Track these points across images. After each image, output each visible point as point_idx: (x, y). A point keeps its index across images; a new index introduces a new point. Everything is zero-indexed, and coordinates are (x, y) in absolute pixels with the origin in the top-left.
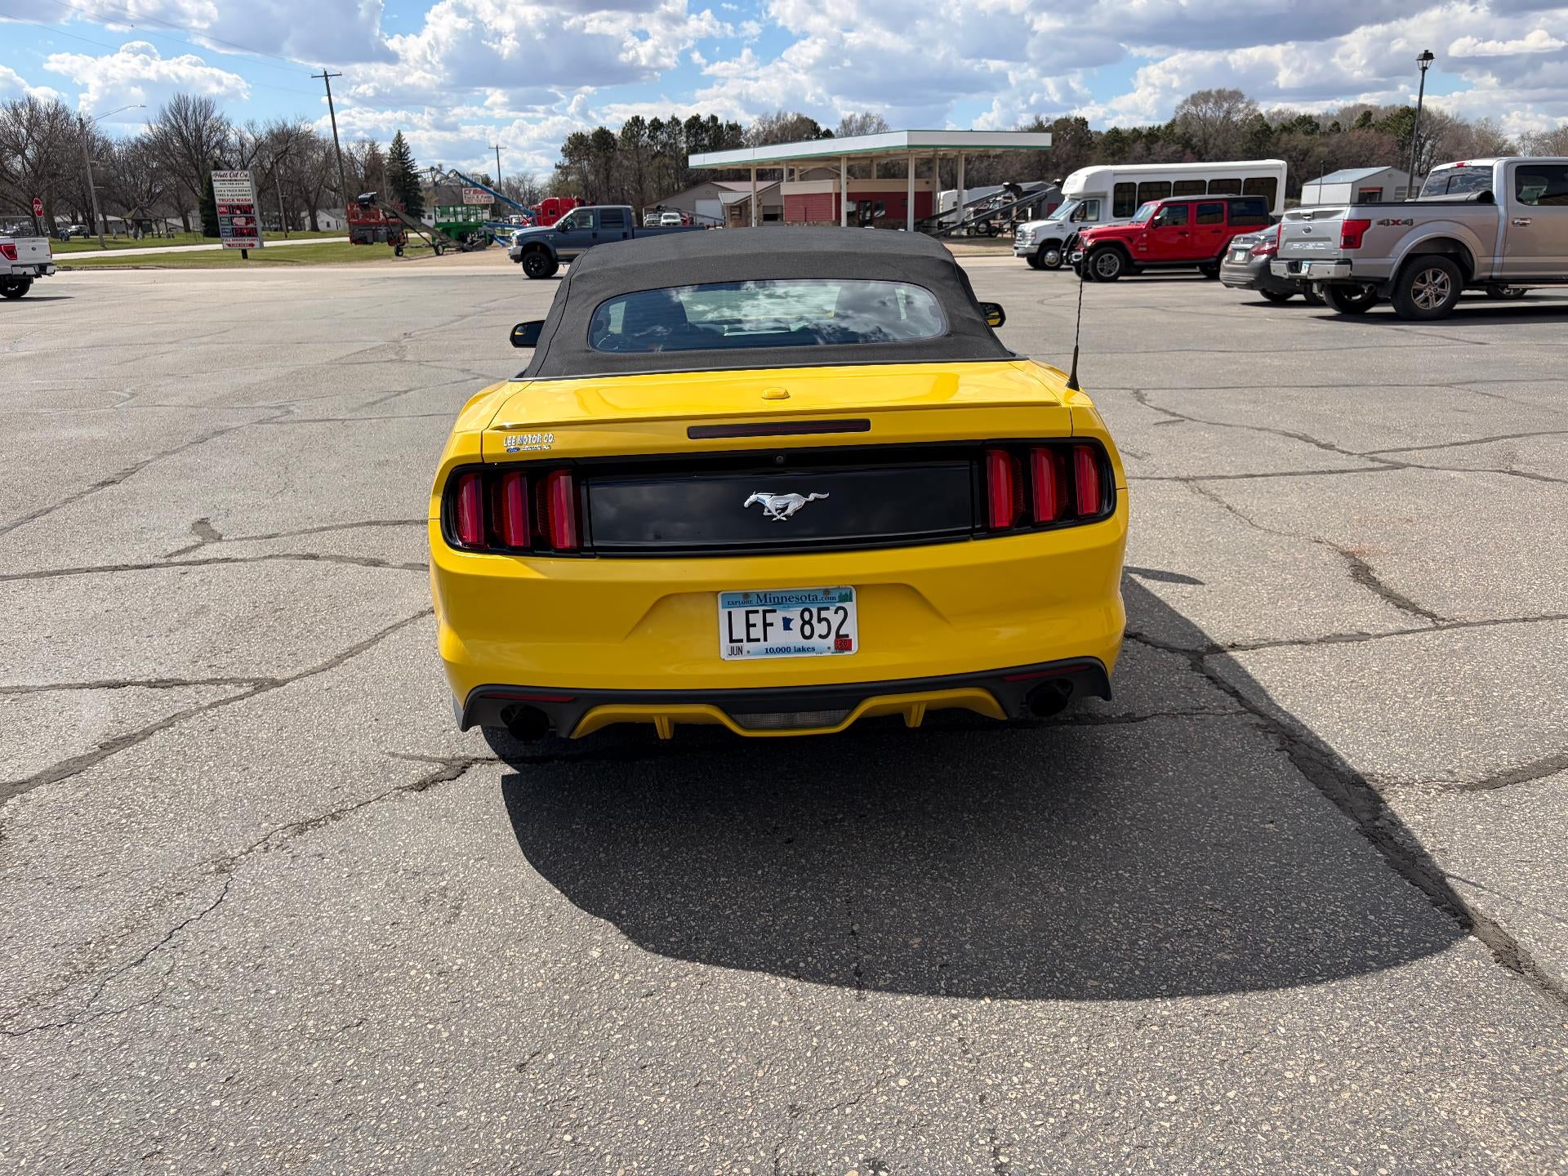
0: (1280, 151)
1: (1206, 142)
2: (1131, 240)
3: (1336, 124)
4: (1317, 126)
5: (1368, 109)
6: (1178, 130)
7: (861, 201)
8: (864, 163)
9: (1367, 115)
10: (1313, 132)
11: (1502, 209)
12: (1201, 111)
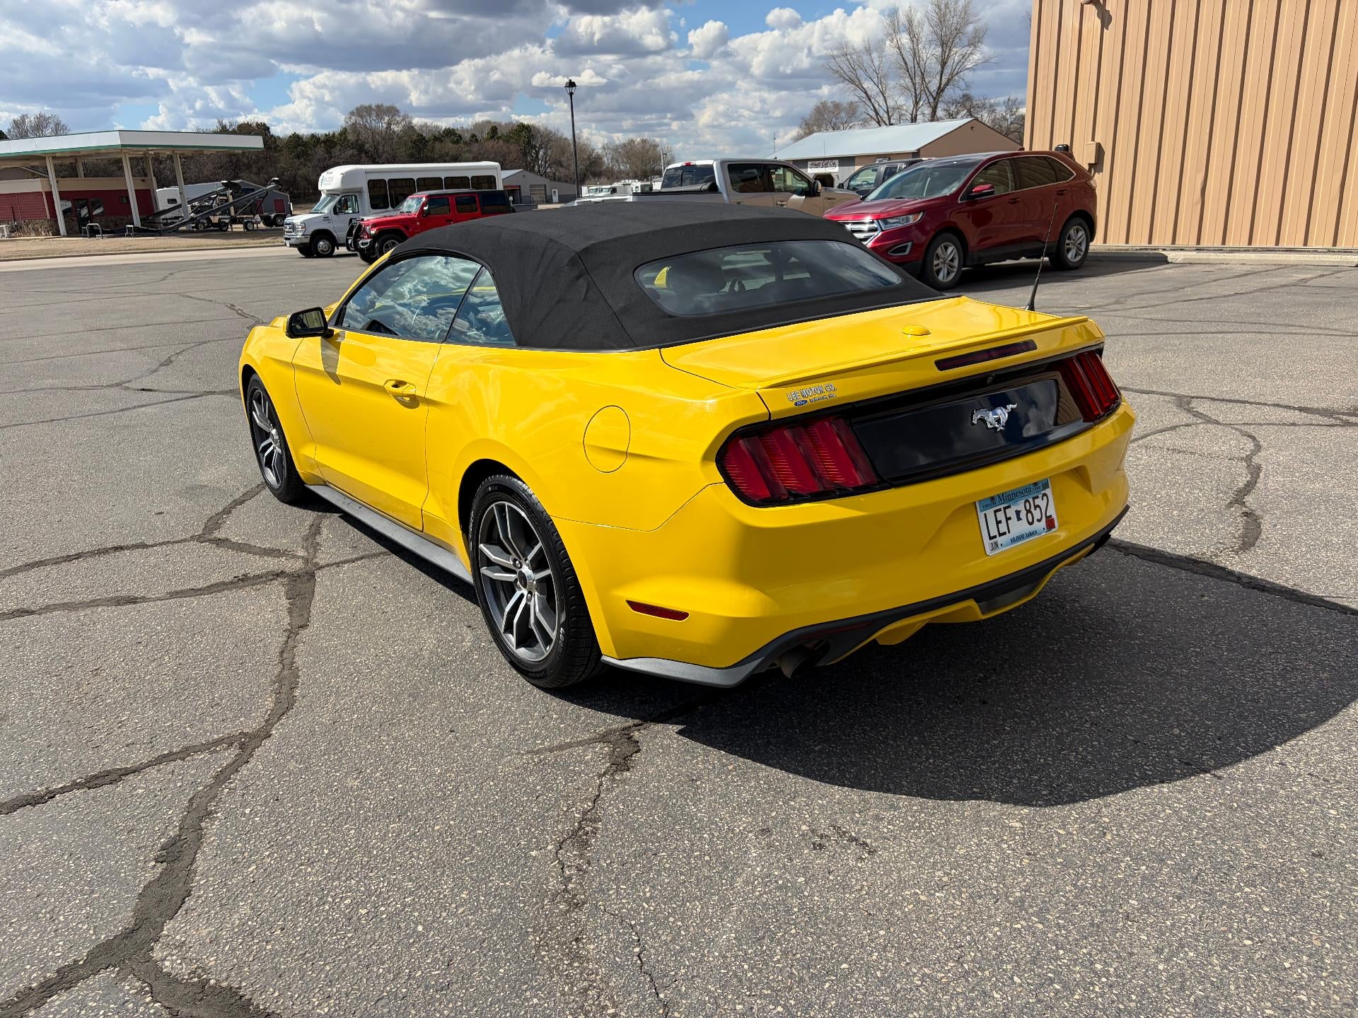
0: (436, 156)
1: (376, 148)
2: (407, 228)
3: (473, 136)
4: (460, 137)
5: (494, 125)
6: (351, 137)
7: (75, 200)
8: (68, 162)
9: (494, 130)
10: (457, 142)
11: (725, 195)
12: (367, 121)
